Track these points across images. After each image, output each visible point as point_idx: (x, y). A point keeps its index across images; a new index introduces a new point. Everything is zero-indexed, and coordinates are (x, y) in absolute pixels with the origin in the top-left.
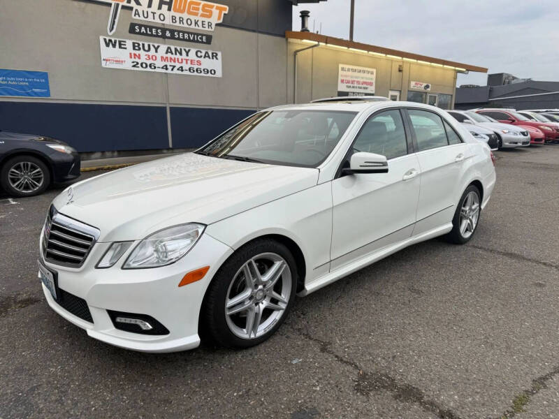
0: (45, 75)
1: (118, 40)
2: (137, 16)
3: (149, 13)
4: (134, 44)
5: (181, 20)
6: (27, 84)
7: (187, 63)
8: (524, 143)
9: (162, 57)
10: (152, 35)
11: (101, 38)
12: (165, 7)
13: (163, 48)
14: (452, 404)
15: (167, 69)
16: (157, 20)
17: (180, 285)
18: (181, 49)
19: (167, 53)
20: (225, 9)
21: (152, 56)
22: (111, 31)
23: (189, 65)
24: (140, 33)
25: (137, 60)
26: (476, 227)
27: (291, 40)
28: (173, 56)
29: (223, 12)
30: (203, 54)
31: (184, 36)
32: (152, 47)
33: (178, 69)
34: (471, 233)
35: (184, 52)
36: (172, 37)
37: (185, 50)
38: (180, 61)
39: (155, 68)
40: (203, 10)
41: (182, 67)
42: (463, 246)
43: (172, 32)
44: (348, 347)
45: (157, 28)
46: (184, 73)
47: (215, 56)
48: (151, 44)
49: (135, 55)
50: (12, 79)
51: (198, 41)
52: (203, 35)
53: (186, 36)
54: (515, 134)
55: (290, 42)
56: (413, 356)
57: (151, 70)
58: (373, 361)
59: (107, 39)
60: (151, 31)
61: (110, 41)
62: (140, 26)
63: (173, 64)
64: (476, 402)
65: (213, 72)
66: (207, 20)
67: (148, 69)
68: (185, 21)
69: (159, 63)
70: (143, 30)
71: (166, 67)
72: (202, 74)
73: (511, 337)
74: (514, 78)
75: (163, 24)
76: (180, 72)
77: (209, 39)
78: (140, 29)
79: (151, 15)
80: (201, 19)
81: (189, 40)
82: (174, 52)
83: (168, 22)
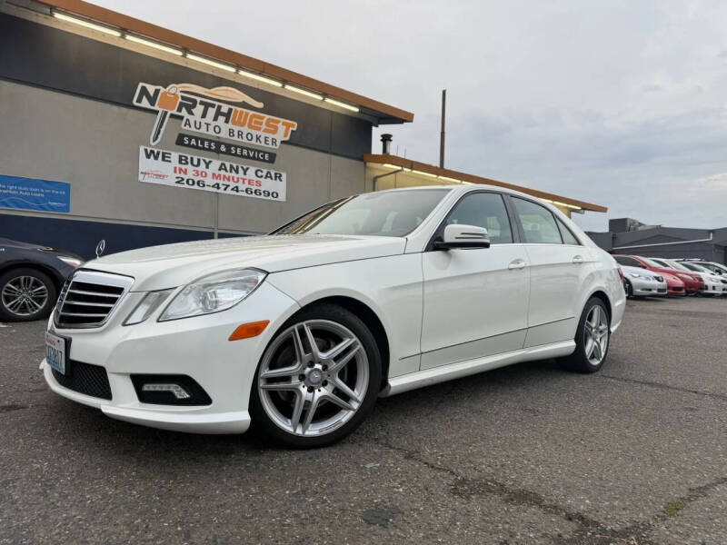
0: (66, 187)
1: (161, 151)
2: (188, 126)
3: (203, 124)
4: (180, 157)
5: (240, 134)
6: (43, 195)
7: (244, 183)
8: (659, 290)
9: (214, 174)
10: (203, 149)
11: (142, 149)
12: (222, 119)
13: (215, 164)
14: (582, 507)
15: (218, 188)
16: (211, 132)
17: (231, 339)
18: (237, 167)
19: (220, 170)
20: (293, 126)
21: (202, 173)
22: (154, 141)
23: (247, 185)
24: (189, 145)
25: (182, 175)
26: (606, 355)
27: (370, 165)
28: (227, 174)
29: (291, 129)
30: (264, 174)
31: (242, 152)
32: (202, 162)
33: (233, 189)
34: (598, 362)
35: (241, 171)
36: (228, 152)
37: (242, 168)
38: (236, 180)
39: (204, 186)
40: (267, 124)
41: (237, 187)
42: (590, 376)
43: (228, 146)
44: (442, 456)
45: (210, 141)
46: (240, 194)
47: (278, 177)
48: (201, 158)
49: (181, 169)
50: (25, 189)
51: (258, 159)
52: (265, 153)
53: (245, 152)
54: (648, 279)
55: (368, 167)
56: (528, 465)
57: (199, 188)
58: (475, 469)
59: (149, 149)
60: (203, 143)
61: (152, 152)
62: (190, 138)
63: (226, 182)
64: (614, 506)
65: (275, 195)
66: (271, 136)
67: (196, 187)
68: (244, 136)
69: (210, 181)
70: (193, 142)
71: (217, 186)
72: (262, 197)
73: (657, 451)
74: (640, 224)
75: (218, 137)
76: (234, 193)
77: (272, 158)
78: (190, 141)
79: (204, 126)
80: (263, 135)
81: (248, 157)
82: (228, 169)
83: (224, 135)
